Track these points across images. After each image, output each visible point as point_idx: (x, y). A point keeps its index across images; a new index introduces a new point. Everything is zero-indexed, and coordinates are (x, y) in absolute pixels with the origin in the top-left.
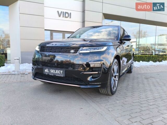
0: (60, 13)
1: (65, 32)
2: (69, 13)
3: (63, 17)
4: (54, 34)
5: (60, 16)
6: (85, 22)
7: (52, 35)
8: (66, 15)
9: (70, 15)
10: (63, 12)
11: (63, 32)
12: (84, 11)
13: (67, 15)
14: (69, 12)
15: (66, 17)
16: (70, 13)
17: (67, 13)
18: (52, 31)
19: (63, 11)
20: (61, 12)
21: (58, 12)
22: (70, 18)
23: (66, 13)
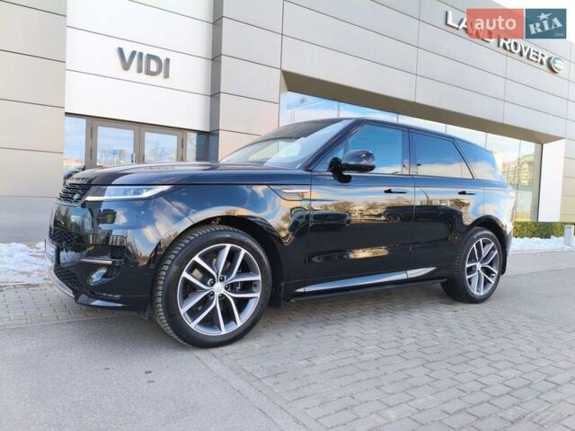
0: (127, 56)
1: (143, 128)
2: (163, 59)
3: (140, 71)
4: (102, 131)
5: (126, 67)
6: (222, 95)
7: (91, 135)
8: (151, 64)
9: (164, 67)
10: (141, 54)
11: (137, 127)
12: (216, 58)
13: (154, 66)
14: (163, 56)
15: (149, 73)
16: (168, 60)
17: (156, 59)
18: (96, 122)
19: (139, 49)
20: (134, 53)
21: (121, 51)
22: (167, 76)
23: (150, 57)
